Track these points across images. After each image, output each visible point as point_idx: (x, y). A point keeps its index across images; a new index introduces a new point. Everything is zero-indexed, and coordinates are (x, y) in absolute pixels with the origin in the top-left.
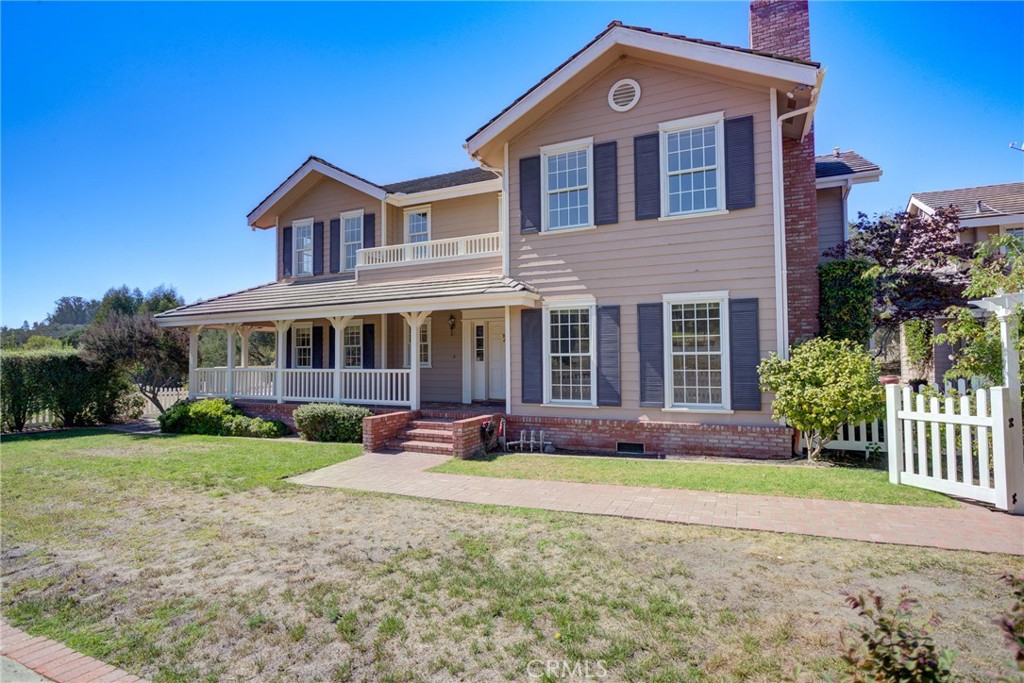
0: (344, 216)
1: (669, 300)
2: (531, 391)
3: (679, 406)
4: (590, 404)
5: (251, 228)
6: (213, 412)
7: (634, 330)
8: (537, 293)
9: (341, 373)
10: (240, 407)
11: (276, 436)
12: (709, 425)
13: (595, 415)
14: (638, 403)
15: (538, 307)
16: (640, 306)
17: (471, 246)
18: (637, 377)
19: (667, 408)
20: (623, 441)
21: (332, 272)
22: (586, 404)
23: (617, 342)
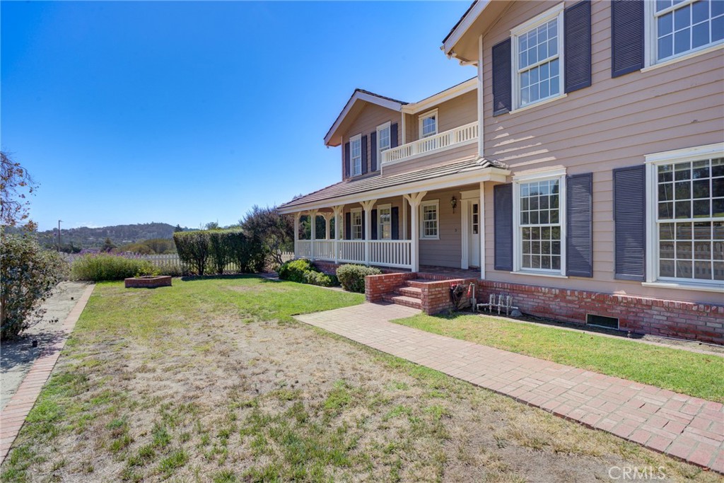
0: (379, 128)
1: (654, 162)
2: (503, 260)
3: (667, 281)
4: (559, 274)
5: (326, 147)
6: (299, 268)
7: (610, 197)
8: (508, 169)
9: (369, 243)
10: (315, 266)
11: (331, 285)
12: (708, 306)
13: (563, 285)
14: (613, 275)
15: (509, 182)
16: (616, 172)
17: (460, 136)
18: (611, 247)
19: (650, 282)
20: (594, 313)
21: (372, 171)
22: (554, 273)
23: (589, 211)
